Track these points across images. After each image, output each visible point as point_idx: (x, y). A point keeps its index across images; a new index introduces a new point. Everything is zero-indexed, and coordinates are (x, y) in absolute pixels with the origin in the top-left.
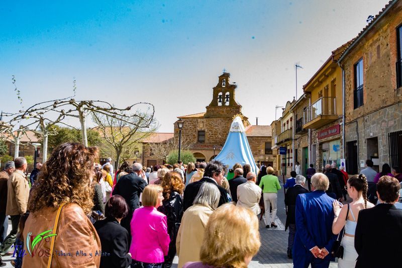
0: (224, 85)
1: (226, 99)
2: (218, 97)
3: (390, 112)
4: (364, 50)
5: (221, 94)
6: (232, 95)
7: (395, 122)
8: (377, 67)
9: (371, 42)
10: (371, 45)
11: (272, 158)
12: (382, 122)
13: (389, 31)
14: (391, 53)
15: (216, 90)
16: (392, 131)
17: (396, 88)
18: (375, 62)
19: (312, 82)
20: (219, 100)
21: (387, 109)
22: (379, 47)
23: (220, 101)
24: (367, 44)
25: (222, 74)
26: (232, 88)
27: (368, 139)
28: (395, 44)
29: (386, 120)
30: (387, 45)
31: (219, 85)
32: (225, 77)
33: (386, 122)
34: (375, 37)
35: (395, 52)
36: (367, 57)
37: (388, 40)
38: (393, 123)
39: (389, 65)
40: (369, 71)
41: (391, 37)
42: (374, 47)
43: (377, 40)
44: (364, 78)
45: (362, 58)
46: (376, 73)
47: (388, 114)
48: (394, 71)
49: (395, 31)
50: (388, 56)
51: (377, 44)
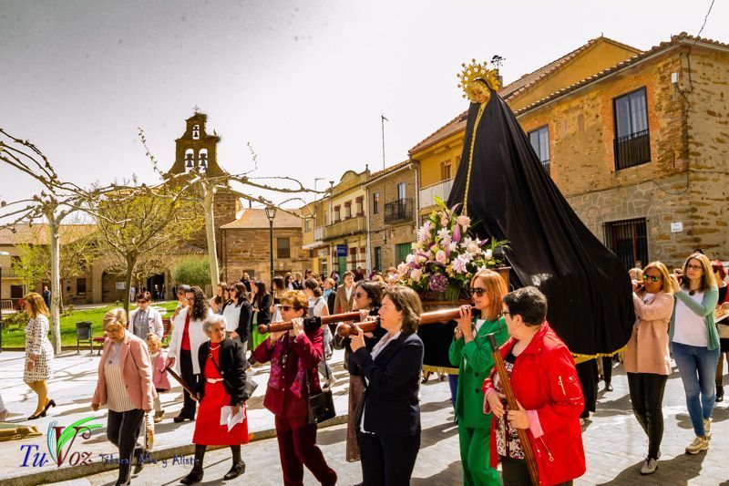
0: (196, 136)
1: (200, 162)
2: (186, 157)
3: (605, 198)
4: (551, 116)
5: (190, 151)
6: (212, 154)
7: (613, 210)
8: (578, 141)
9: (565, 107)
10: (566, 112)
11: (290, 264)
12: (591, 208)
13: (599, 100)
14: (605, 128)
15: (182, 144)
16: (608, 220)
17: (614, 169)
18: (574, 134)
19: (434, 147)
20: (186, 162)
21: (599, 193)
22: (581, 117)
23: (189, 165)
24: (556, 111)
25: (193, 115)
26: (212, 141)
28: (611, 118)
29: (598, 207)
30: (597, 116)
31: (188, 135)
32: (198, 120)
33: (596, 209)
34: (575, 103)
35: (612, 128)
36: (558, 126)
37: (598, 110)
38: (609, 210)
39: (600, 141)
40: (561, 143)
41: (603, 107)
42: (571, 115)
43: (577, 108)
44: (553, 152)
45: (547, 125)
46: (576, 148)
47: (601, 199)
48: (610, 149)
49: (611, 102)
50: (598, 130)
51: (578, 112)
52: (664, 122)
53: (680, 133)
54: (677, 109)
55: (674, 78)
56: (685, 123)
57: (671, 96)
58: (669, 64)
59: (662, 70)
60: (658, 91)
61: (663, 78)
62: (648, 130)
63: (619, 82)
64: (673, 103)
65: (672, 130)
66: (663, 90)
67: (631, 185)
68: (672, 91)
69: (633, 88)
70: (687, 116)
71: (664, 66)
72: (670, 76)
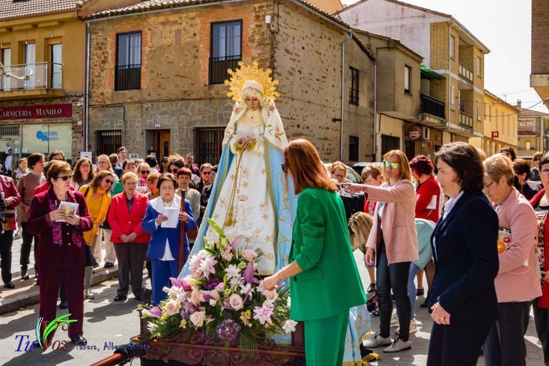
3: (197, 107)
4: (146, 24)
7: (204, 117)
8: (174, 53)
9: (162, 19)
10: (163, 24)
12: (182, 114)
13: (198, 21)
14: (201, 46)
16: (198, 125)
17: (207, 83)
18: (169, 46)
21: (192, 102)
22: (178, 32)
24: (152, 20)
27: (147, 131)
28: (207, 39)
29: (190, 114)
30: (195, 35)
33: (187, 115)
34: (172, 18)
35: (209, 48)
36: (153, 34)
37: (197, 29)
38: (200, 118)
39: (196, 57)
40: (155, 51)
41: (202, 28)
42: (168, 28)
43: (175, 22)
44: (145, 58)
45: (140, 32)
46: (171, 58)
47: (193, 107)
48: (205, 65)
49: (209, 25)
50: (195, 47)
51: (176, 27)
52: (255, 52)
53: (268, 64)
54: (267, 44)
55: (268, 19)
56: (272, 57)
57: (263, 33)
58: (264, 6)
59: (257, 10)
60: (253, 26)
61: (257, 17)
62: (241, 55)
63: (219, 10)
64: (264, 39)
65: (261, 59)
66: (257, 26)
67: (222, 99)
68: (264, 29)
69: (231, 19)
70: (274, 51)
71: (260, 7)
72: (264, 16)
